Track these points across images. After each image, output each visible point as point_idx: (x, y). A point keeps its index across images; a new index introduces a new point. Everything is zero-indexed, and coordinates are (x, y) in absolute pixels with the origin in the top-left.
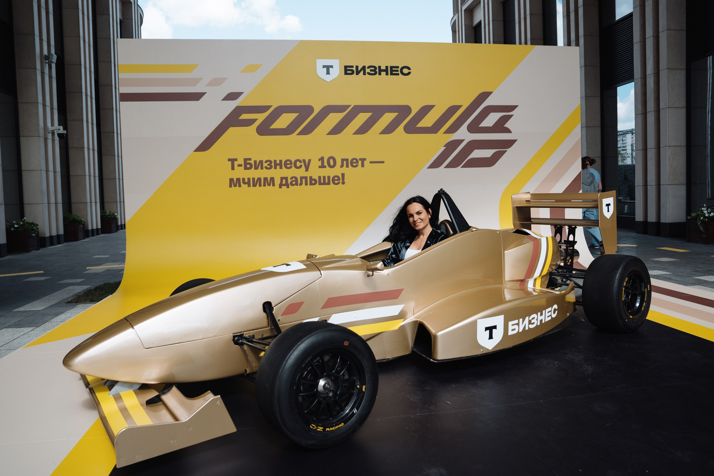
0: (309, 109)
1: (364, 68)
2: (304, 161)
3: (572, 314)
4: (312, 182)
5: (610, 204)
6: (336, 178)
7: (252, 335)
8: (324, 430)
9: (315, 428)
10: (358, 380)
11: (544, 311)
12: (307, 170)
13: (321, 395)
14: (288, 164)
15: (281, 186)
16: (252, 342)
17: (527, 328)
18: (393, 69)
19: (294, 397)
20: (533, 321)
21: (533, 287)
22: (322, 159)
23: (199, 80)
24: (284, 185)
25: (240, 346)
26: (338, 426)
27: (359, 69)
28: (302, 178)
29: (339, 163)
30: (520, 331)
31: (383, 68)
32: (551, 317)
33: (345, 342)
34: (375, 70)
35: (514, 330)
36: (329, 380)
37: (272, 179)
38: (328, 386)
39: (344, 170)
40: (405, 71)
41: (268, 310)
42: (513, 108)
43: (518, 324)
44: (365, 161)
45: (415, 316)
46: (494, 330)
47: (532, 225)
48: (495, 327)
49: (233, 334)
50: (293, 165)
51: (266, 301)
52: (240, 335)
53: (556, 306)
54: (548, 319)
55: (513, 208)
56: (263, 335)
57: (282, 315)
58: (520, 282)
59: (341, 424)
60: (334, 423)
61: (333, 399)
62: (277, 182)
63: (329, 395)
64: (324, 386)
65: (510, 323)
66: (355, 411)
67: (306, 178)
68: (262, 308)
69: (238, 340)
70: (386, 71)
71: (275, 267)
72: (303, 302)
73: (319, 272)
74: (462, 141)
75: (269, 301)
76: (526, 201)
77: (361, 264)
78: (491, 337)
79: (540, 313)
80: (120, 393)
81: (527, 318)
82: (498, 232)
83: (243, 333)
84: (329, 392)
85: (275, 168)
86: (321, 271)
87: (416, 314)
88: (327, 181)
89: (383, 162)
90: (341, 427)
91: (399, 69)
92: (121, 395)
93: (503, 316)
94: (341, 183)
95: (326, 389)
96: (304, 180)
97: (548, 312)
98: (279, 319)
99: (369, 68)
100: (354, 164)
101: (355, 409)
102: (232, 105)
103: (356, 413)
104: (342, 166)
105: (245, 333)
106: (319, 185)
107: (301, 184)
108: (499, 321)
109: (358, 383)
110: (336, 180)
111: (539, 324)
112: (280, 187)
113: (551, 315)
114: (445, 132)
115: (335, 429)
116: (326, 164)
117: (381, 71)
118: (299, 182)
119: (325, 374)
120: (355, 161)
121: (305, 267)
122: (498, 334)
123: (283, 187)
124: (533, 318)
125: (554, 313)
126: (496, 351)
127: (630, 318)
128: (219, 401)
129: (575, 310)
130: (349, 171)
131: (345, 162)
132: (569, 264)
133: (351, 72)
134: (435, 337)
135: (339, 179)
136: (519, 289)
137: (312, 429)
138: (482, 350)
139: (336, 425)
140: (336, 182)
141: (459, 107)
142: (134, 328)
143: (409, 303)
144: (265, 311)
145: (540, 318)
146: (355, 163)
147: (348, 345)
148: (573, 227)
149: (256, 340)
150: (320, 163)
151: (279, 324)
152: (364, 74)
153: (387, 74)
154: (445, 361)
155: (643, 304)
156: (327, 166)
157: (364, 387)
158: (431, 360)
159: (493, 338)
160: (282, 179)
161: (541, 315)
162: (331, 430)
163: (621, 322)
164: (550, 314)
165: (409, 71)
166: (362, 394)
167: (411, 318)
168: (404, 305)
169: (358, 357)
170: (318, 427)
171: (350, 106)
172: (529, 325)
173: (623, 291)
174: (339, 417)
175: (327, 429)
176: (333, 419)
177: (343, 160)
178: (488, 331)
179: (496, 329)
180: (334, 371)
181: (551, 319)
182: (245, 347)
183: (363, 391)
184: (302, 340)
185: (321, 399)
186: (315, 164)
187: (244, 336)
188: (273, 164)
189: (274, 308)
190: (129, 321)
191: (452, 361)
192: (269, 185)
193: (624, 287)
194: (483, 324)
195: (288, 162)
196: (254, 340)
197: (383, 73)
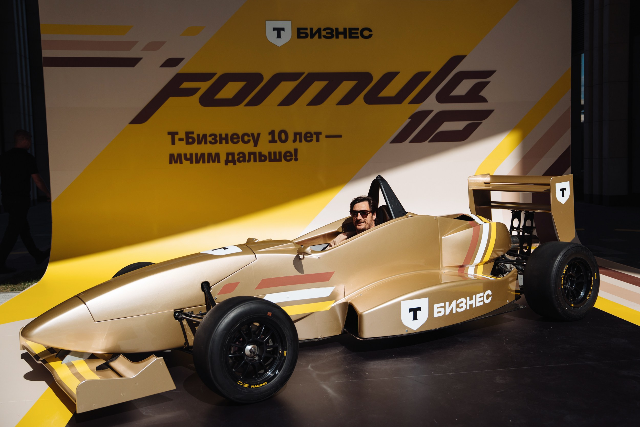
0: (258, 77)
1: (319, 30)
2: (253, 135)
3: (513, 301)
4: (262, 158)
5: (565, 188)
6: (288, 154)
7: (191, 311)
8: (250, 386)
9: (242, 385)
10: (280, 347)
11: (474, 296)
12: (256, 145)
13: (248, 358)
14: (235, 138)
15: (227, 162)
16: (191, 317)
17: (454, 312)
18: (353, 31)
19: (224, 357)
20: (461, 305)
21: (473, 273)
22: (272, 133)
23: (134, 43)
24: (230, 162)
25: (179, 321)
26: (262, 385)
27: (314, 32)
28: (250, 154)
29: (291, 137)
30: (446, 314)
31: (341, 30)
32: (483, 302)
33: (269, 312)
34: (331, 33)
35: (440, 312)
36: (255, 346)
37: (217, 155)
38: (254, 350)
39: (297, 145)
40: (366, 33)
41: (206, 289)
42: (490, 73)
43: (444, 307)
44: (320, 136)
45: (346, 297)
46: (418, 312)
47: (492, 210)
48: (419, 309)
49: (174, 310)
50: (240, 140)
51: (204, 281)
52: (181, 311)
53: (489, 292)
54: (478, 304)
55: (469, 191)
56: (201, 311)
57: (218, 294)
58: (459, 268)
59: (265, 383)
60: (258, 382)
61: (258, 361)
62: (223, 158)
63: (255, 358)
64: (251, 351)
65: (436, 306)
66: (277, 372)
67: (254, 154)
68: (201, 287)
69: (178, 316)
70: (344, 33)
71: (213, 250)
72: (239, 283)
73: (254, 255)
74: (430, 112)
75: (207, 281)
76: (485, 183)
77: (295, 248)
78: (415, 318)
79: (469, 297)
80: (72, 362)
81: (454, 302)
82: (435, 218)
83: (183, 310)
84: (255, 356)
85: (221, 143)
86: (256, 254)
87: (346, 296)
88: (278, 157)
89: (340, 136)
90: (264, 385)
91: (359, 31)
92: (73, 364)
93: (427, 299)
94: (293, 160)
95: (252, 352)
96: (252, 156)
97: (479, 297)
98: (216, 298)
99: (325, 31)
100: (309, 139)
101: (277, 371)
102: (171, 72)
103: (278, 374)
104: (294, 141)
105: (185, 309)
106: (269, 161)
107: (249, 161)
108: (424, 303)
109: (281, 349)
110: (288, 156)
111: (468, 308)
112: (226, 164)
113: (483, 301)
114: (411, 103)
115: (259, 386)
116: (276, 138)
117: (338, 33)
118: (247, 158)
119: (251, 340)
120: (309, 135)
121: (241, 251)
122: (423, 316)
123: (229, 164)
124: (462, 302)
125: (487, 298)
126: (421, 332)
127: (572, 306)
128: (162, 362)
129: (517, 298)
130: (303, 147)
131: (298, 136)
132: (525, 251)
133: (304, 35)
134: (361, 316)
135: (291, 155)
136: (458, 275)
137: (239, 385)
138: (406, 330)
139: (260, 384)
140: (288, 158)
141: (427, 73)
142: (85, 304)
143: (339, 285)
144: (203, 290)
145: (469, 303)
146: (309, 137)
147: (271, 315)
148: (529, 212)
149: (196, 315)
150: (270, 138)
151: (216, 302)
152: (320, 37)
153: (345, 37)
154: (370, 339)
155: (589, 292)
156: (278, 141)
157: (285, 352)
158: (358, 338)
159: (418, 319)
160: (228, 154)
161: (471, 299)
162: (256, 387)
163: (560, 310)
164: (482, 299)
165: (371, 33)
166: (283, 358)
167: (342, 300)
168: (334, 287)
169: (280, 326)
170: (245, 384)
171: (303, 73)
172: (457, 309)
173: (563, 279)
174: (263, 378)
175: (252, 386)
176: (258, 379)
177: (295, 134)
178: (412, 313)
179: (420, 310)
180: (258, 338)
181: (483, 304)
182: (185, 322)
183: (284, 356)
184: (232, 310)
185: (247, 361)
186: (265, 138)
187: (184, 312)
188: (218, 139)
189: (212, 287)
190: (81, 298)
191: (377, 339)
192: (214, 161)
193: (563, 274)
194: (406, 306)
195: (235, 136)
196: (192, 315)
197: (341, 36)
